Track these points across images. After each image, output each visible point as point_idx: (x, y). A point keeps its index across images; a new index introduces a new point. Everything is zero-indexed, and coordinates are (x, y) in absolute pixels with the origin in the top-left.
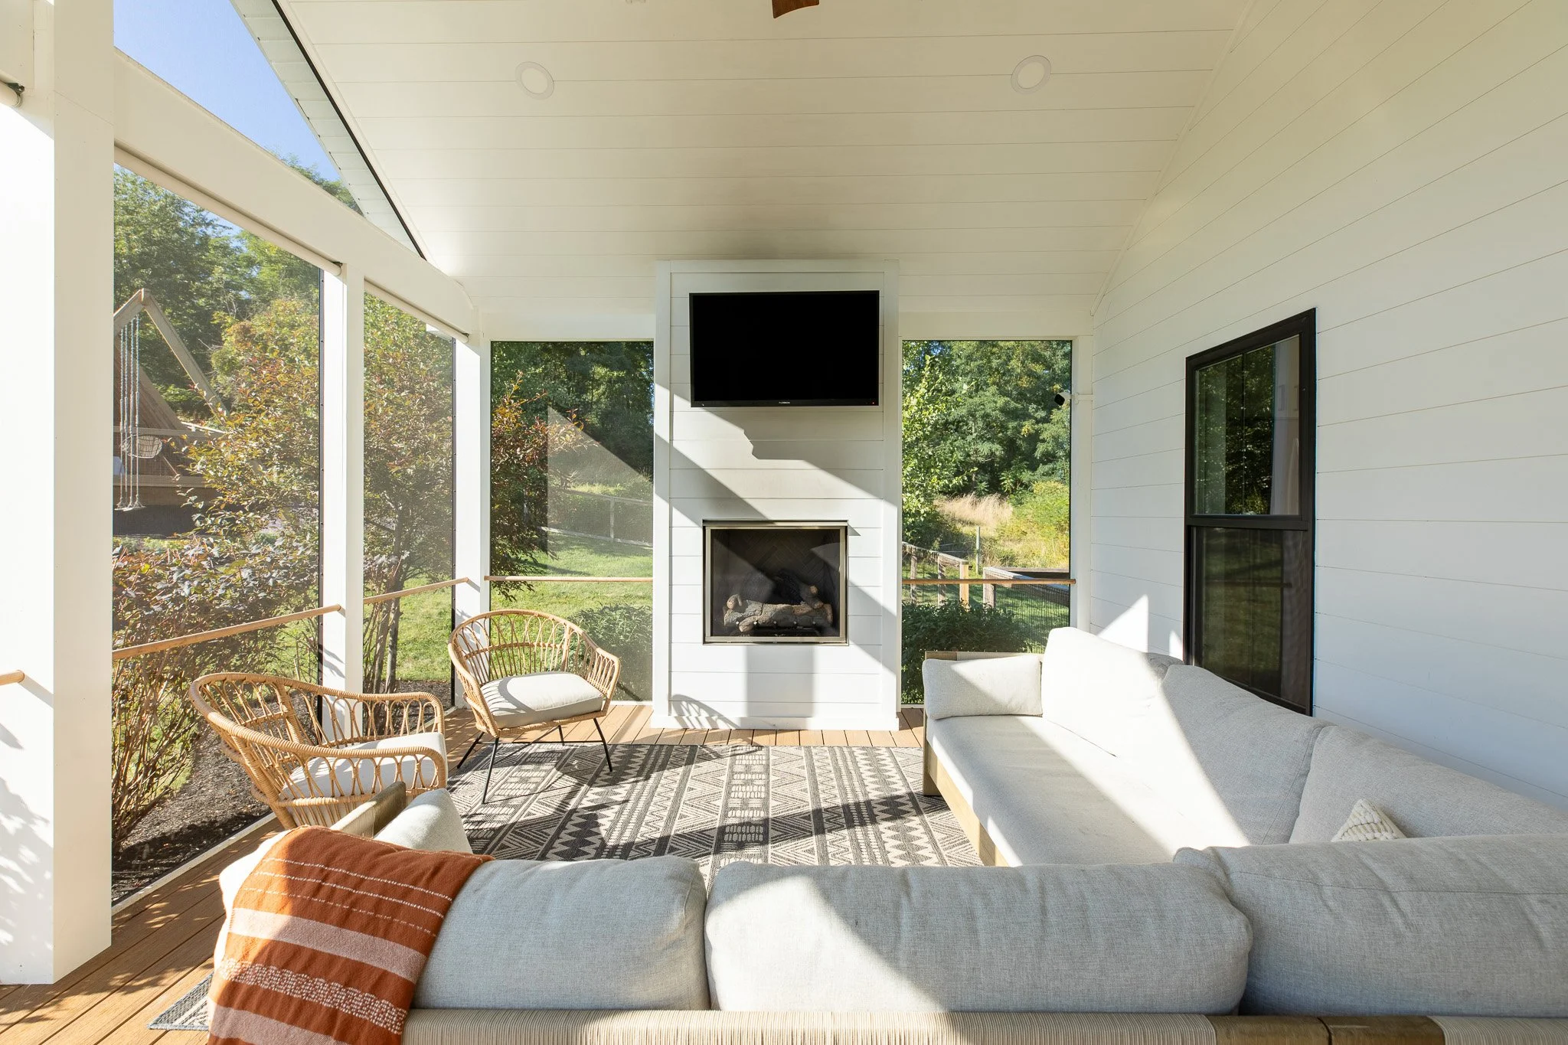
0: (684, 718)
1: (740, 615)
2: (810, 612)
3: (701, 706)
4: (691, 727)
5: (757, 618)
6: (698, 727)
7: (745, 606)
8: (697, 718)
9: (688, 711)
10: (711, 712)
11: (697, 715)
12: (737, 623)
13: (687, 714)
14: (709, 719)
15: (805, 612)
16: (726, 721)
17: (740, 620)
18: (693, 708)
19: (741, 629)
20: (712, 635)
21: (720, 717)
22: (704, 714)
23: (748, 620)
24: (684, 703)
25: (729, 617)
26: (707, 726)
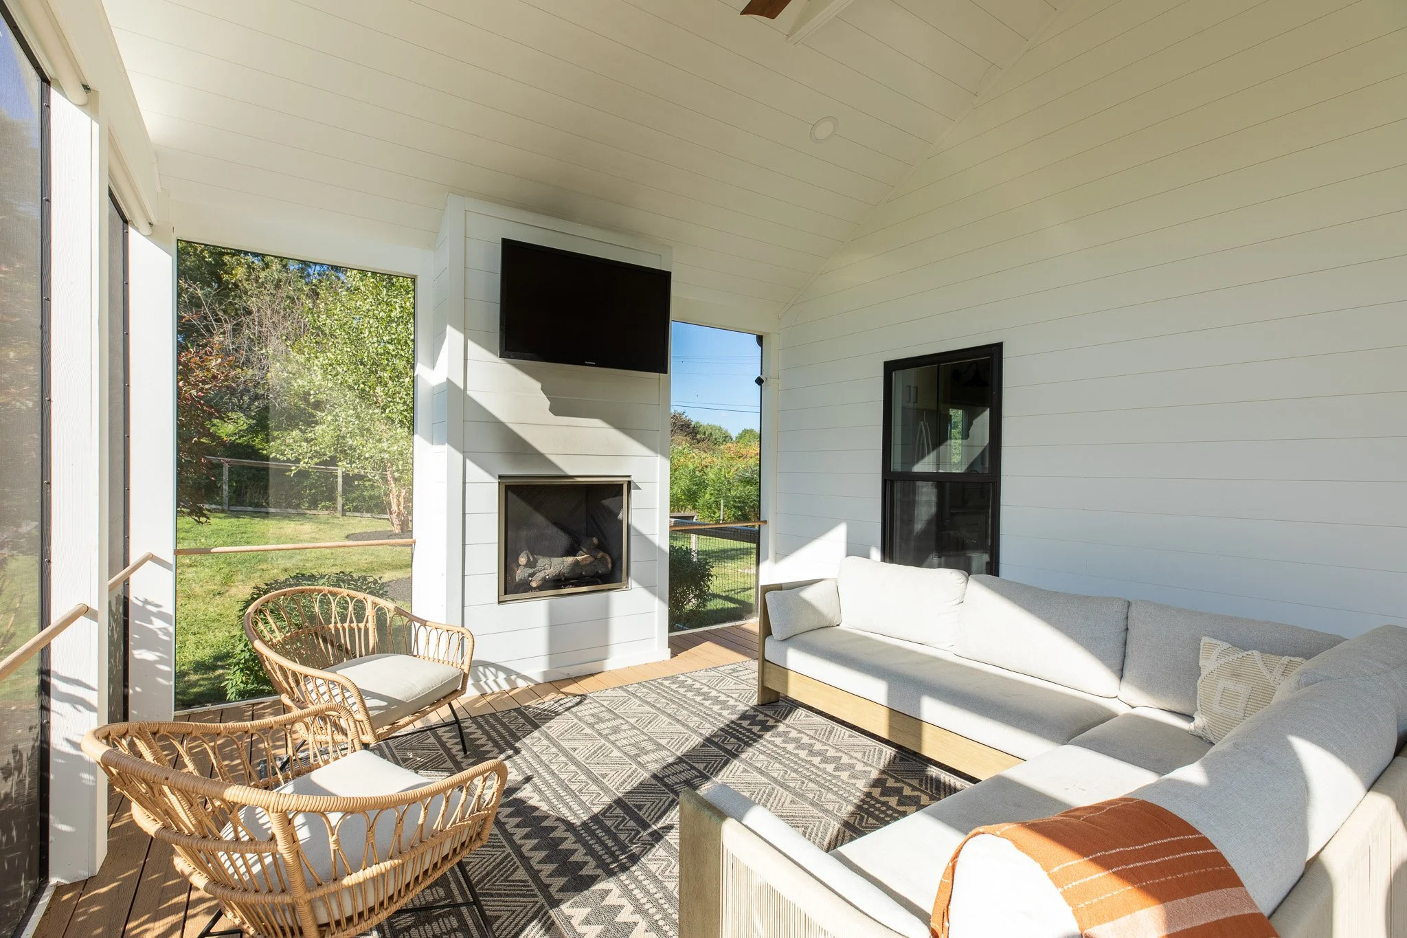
0: (482, 683)
1: (531, 571)
2: (592, 562)
3: (498, 667)
4: (489, 691)
5: (548, 572)
6: (496, 690)
7: (536, 561)
8: (495, 681)
9: (485, 675)
10: (508, 672)
11: (494, 678)
12: (530, 579)
13: (484, 679)
14: (508, 680)
15: (588, 562)
16: (525, 678)
17: (532, 575)
18: (490, 673)
19: (534, 584)
20: (506, 594)
21: (519, 676)
22: (502, 676)
23: (540, 575)
24: (481, 668)
25: (520, 574)
26: (506, 687)
